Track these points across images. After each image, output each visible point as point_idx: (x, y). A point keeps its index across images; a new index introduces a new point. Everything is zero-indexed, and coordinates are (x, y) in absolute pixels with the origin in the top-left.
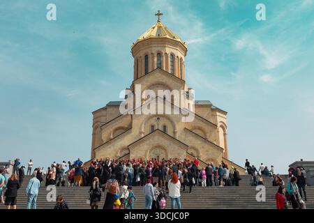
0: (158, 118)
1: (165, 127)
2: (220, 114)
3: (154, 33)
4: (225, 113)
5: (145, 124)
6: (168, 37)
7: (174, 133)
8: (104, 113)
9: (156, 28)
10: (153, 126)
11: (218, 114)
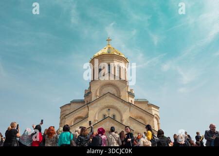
0: (109, 109)
1: (114, 116)
2: (154, 109)
3: (105, 51)
4: (158, 108)
5: (98, 114)
6: (115, 53)
7: (122, 120)
8: (68, 107)
9: (107, 48)
10: (104, 116)
11: (153, 108)
